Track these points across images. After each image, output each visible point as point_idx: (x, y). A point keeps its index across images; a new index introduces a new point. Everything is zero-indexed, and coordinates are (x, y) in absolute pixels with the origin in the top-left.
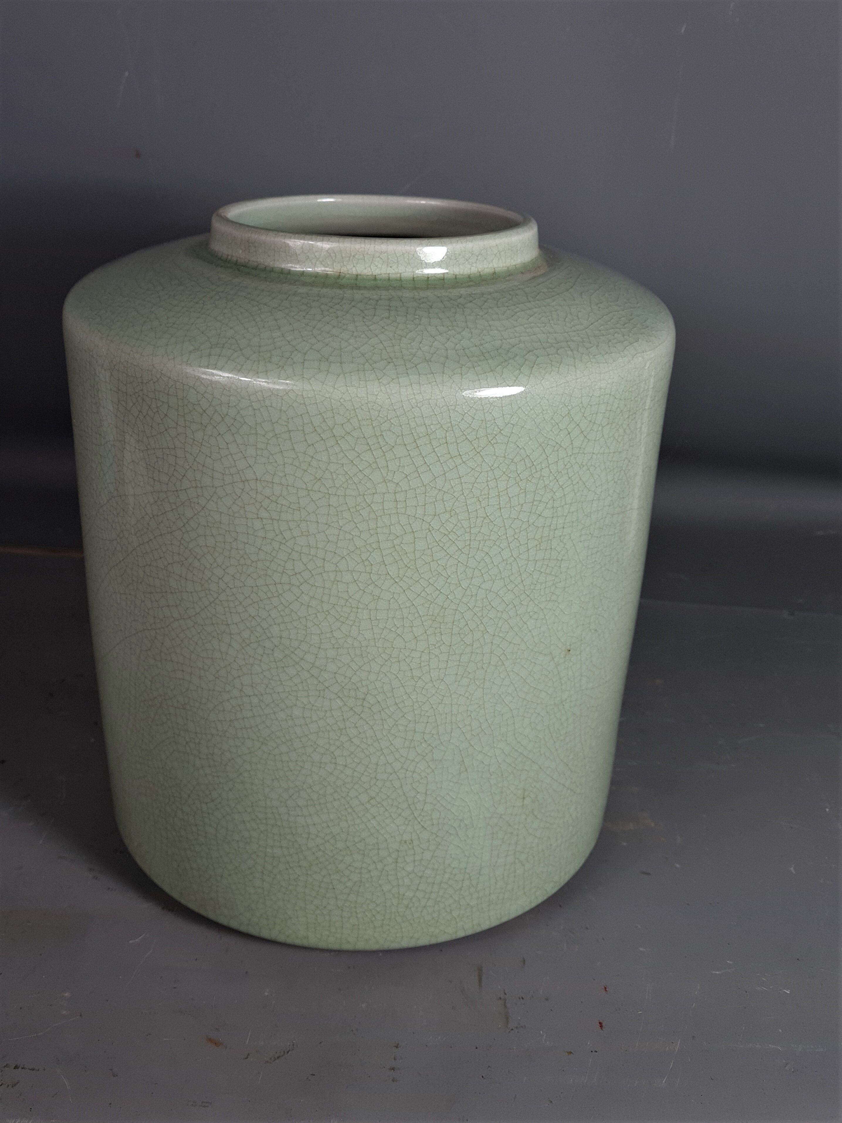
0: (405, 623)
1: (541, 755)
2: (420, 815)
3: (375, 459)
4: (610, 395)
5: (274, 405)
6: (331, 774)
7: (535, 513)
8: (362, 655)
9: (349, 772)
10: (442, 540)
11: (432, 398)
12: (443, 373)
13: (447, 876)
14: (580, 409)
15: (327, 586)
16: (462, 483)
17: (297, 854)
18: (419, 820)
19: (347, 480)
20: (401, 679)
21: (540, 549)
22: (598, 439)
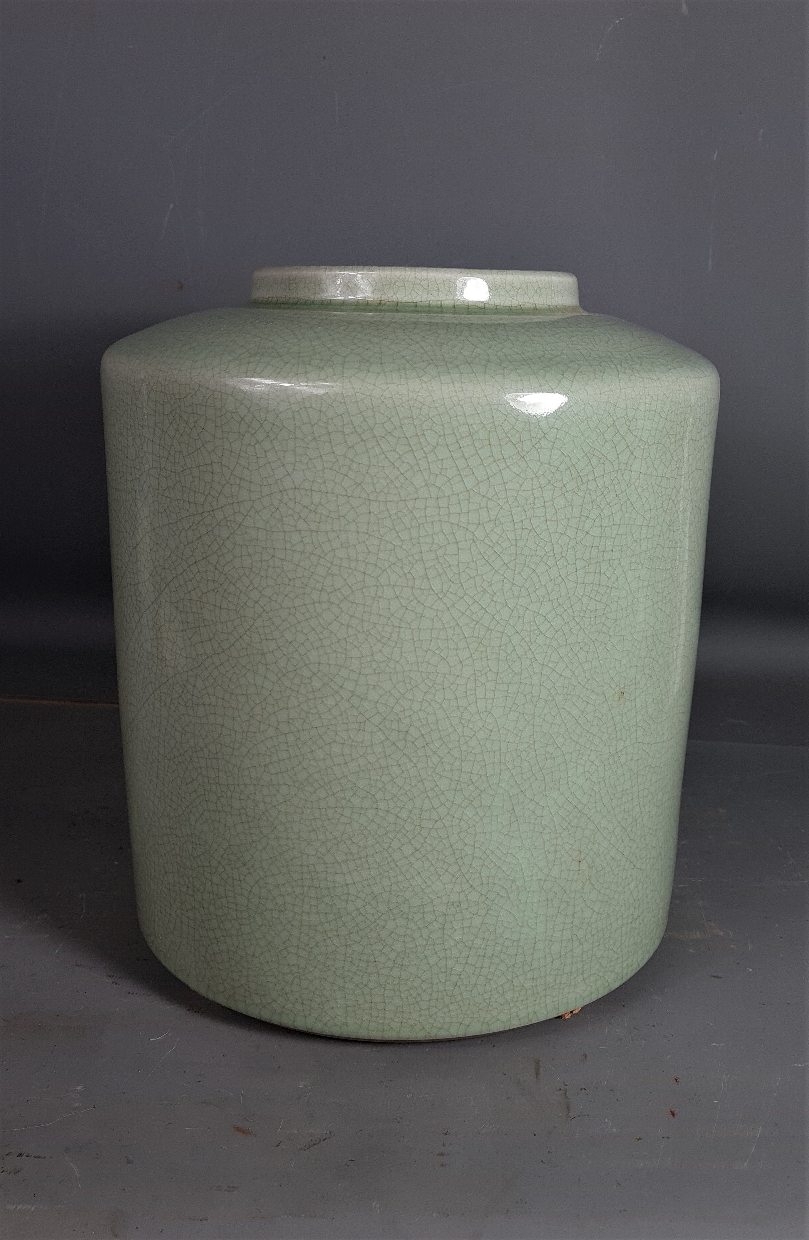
0: (449, 644)
1: (597, 812)
2: (468, 871)
3: (417, 460)
4: (655, 412)
5: (314, 406)
6: (373, 821)
7: (582, 530)
8: (404, 681)
9: (391, 818)
10: (487, 552)
11: (474, 396)
12: (485, 373)
13: (498, 948)
14: (626, 421)
15: (367, 603)
16: (506, 490)
17: (336, 920)
18: (468, 878)
19: (388, 483)
20: (446, 709)
21: (589, 572)
22: (644, 457)
